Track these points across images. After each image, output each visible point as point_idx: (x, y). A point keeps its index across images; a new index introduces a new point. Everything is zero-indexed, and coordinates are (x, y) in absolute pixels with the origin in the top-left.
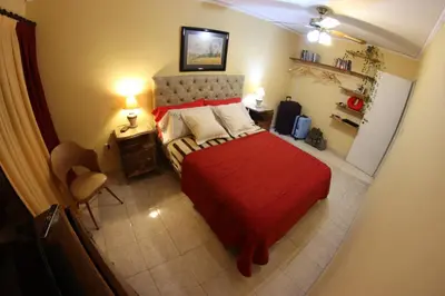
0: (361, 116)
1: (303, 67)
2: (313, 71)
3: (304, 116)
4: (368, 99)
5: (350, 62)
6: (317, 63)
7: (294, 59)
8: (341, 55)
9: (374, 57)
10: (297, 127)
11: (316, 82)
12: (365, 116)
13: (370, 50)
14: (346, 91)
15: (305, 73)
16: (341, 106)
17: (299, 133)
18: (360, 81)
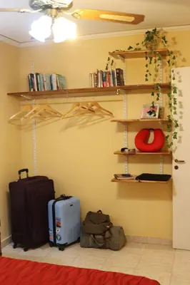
0: (168, 157)
1: (37, 106)
2: (55, 108)
3: (65, 198)
4: (169, 124)
5: (120, 72)
6: (62, 92)
7: (16, 95)
8: (101, 63)
9: (161, 47)
10: (56, 225)
11: (68, 126)
12: (175, 156)
13: (150, 37)
14: (126, 125)
15: (42, 116)
16: (125, 155)
17: (63, 234)
18: (147, 99)
